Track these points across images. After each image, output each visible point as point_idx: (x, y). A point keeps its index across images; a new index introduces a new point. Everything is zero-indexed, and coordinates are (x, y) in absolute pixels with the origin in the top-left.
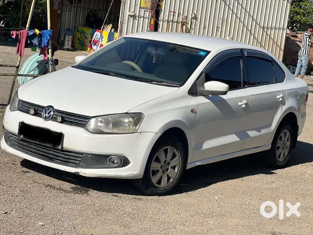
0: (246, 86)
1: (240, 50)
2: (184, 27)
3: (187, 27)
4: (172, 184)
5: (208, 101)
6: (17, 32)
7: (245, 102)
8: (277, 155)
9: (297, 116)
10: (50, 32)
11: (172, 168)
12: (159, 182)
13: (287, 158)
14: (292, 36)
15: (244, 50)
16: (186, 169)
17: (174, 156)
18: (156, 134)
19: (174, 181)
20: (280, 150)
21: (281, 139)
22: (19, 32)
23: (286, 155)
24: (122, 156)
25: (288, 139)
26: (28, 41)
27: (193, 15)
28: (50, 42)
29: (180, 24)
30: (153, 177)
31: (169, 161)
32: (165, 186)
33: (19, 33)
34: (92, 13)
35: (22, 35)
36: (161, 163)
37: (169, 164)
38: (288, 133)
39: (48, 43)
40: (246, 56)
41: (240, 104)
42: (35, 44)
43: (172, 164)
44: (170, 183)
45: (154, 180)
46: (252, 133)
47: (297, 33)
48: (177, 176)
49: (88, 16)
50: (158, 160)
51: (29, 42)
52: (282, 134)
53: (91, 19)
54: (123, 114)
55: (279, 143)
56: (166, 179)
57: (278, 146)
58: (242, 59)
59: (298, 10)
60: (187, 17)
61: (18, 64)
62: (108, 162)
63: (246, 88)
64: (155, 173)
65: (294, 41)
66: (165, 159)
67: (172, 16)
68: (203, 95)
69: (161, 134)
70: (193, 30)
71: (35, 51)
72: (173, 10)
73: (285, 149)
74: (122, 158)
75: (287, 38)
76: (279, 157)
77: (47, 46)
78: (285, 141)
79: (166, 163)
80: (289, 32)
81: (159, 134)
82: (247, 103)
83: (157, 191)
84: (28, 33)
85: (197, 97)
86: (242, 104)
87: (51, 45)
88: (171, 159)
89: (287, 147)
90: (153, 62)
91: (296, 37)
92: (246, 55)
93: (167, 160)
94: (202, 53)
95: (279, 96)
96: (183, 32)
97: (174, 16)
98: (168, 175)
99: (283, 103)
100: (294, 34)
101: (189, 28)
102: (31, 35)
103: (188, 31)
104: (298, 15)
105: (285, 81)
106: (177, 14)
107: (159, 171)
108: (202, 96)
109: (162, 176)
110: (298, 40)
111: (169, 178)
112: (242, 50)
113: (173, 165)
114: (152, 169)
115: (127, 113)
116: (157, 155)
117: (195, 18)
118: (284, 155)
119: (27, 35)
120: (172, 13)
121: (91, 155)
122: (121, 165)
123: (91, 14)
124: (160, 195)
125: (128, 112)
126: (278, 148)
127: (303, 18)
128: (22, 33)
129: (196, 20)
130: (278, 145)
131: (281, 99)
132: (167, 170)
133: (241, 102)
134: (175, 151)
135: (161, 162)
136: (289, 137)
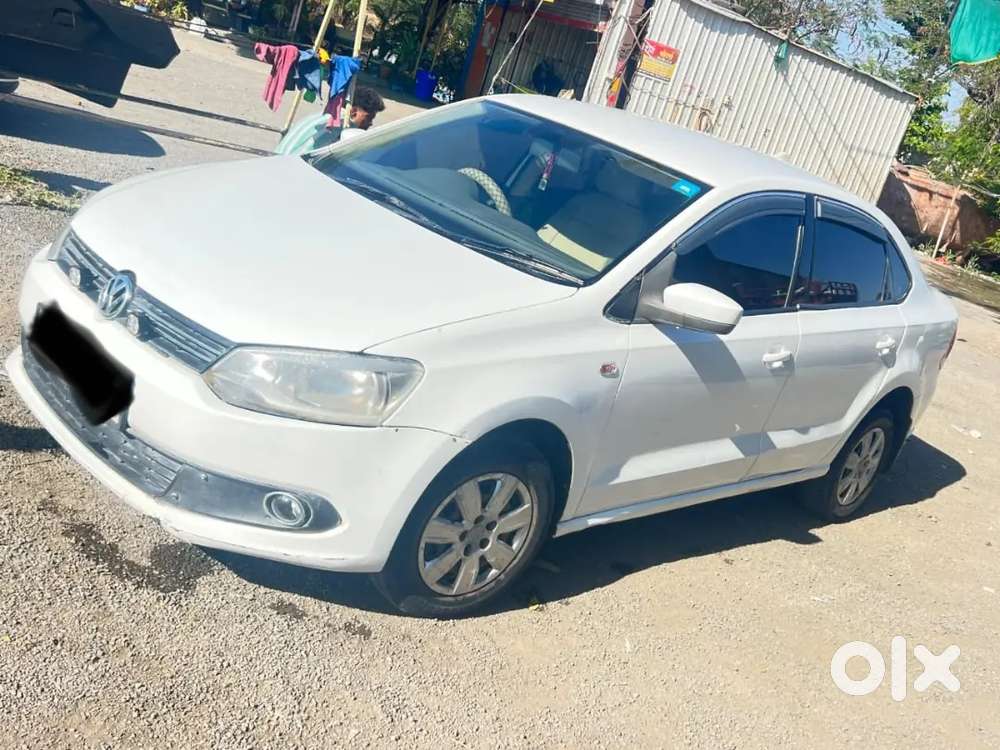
0: (798, 306)
1: (804, 196)
2: (705, 118)
3: (709, 120)
4: (493, 584)
5: (667, 341)
6: (272, 48)
7: (784, 353)
8: (840, 490)
9: (915, 396)
10: (356, 62)
11: (500, 537)
12: (449, 579)
13: (863, 497)
14: (899, 171)
15: (818, 200)
16: (554, 537)
17: (515, 502)
18: (455, 440)
19: (502, 576)
20: (850, 479)
21: (859, 450)
22: (278, 48)
23: (861, 489)
24: (313, 498)
25: (877, 452)
26: (294, 74)
27: (726, 100)
28: (352, 88)
29: (699, 112)
30: (428, 564)
31: (495, 518)
32: (469, 590)
33: (277, 51)
34: (547, 66)
35: (282, 57)
36: (463, 525)
37: (490, 526)
38: (881, 437)
39: (346, 87)
40: (818, 218)
41: (767, 357)
42: (312, 85)
43: (504, 526)
44: (487, 581)
45: (431, 572)
46: (783, 439)
47: (909, 168)
48: (515, 562)
49: (539, 68)
50: (453, 514)
51: (297, 76)
52: (866, 440)
53: (544, 75)
54: (349, 355)
55: (853, 463)
56: (474, 571)
57: (846, 470)
58: (804, 224)
59: (915, 128)
60: (713, 101)
61: (286, 127)
62: (265, 507)
63: (797, 310)
64: (435, 551)
65: (901, 181)
66: (479, 513)
67: (687, 94)
68: (655, 323)
69: (470, 442)
70: (720, 128)
71: (312, 102)
72: (690, 84)
73: (864, 476)
74: (314, 504)
75: (891, 175)
76: (843, 495)
77: (344, 95)
78: (868, 456)
79: (484, 523)
80: (896, 163)
81: (465, 440)
82: (791, 355)
83: (436, 606)
84: (299, 55)
85: (632, 325)
86: (775, 358)
87: (353, 93)
88: (503, 513)
89: (868, 470)
90: (540, 187)
91: (906, 174)
92: (819, 215)
93: (486, 515)
94: (685, 189)
95: (883, 341)
96: (700, 129)
97: (690, 94)
98: (482, 559)
99: (889, 360)
100: (904, 168)
101: (713, 122)
102: (303, 62)
103: (710, 129)
104: (914, 135)
105: (906, 300)
106: (696, 93)
107: (454, 547)
108: (651, 325)
109: (460, 561)
110: (909, 181)
111: (485, 567)
112: (810, 198)
113: (509, 529)
114: (428, 540)
115: (361, 354)
116: (453, 499)
117: (729, 106)
118: (857, 490)
119: (295, 58)
120: (688, 89)
121: (209, 475)
122: (306, 525)
123: (544, 66)
124: (443, 616)
125: (365, 352)
126: (847, 472)
127: (922, 143)
128: (283, 52)
129: (730, 109)
130: (848, 466)
131: (886, 351)
132: (484, 543)
133: (772, 352)
134: (522, 487)
135: (464, 522)
136: (881, 444)
